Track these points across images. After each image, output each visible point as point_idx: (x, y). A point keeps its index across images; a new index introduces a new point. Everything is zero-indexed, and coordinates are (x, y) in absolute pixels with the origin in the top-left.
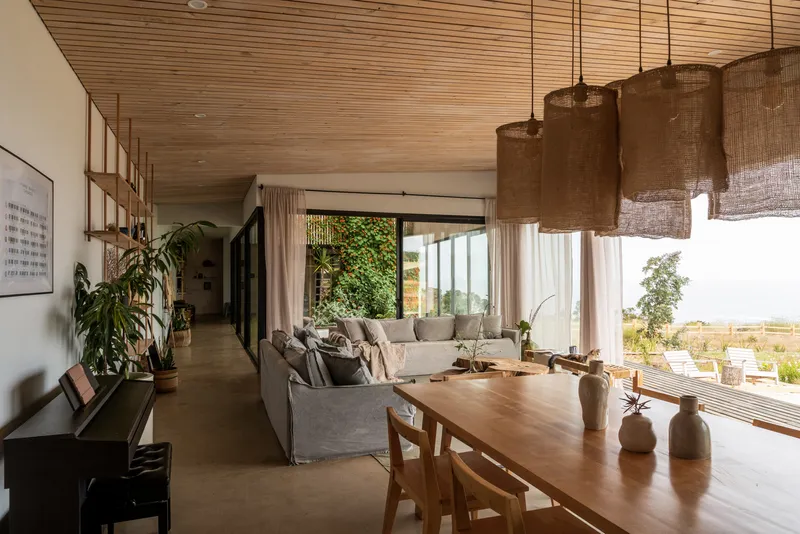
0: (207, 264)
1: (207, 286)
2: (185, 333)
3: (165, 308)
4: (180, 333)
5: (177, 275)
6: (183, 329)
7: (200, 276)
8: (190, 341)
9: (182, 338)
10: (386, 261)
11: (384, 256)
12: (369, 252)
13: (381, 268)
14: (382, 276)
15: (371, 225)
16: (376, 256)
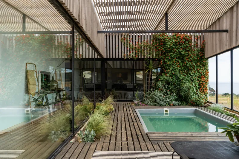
10: (188, 67)
11: (187, 64)
12: (178, 61)
13: (184, 71)
14: (185, 76)
15: (179, 46)
16: (181, 64)
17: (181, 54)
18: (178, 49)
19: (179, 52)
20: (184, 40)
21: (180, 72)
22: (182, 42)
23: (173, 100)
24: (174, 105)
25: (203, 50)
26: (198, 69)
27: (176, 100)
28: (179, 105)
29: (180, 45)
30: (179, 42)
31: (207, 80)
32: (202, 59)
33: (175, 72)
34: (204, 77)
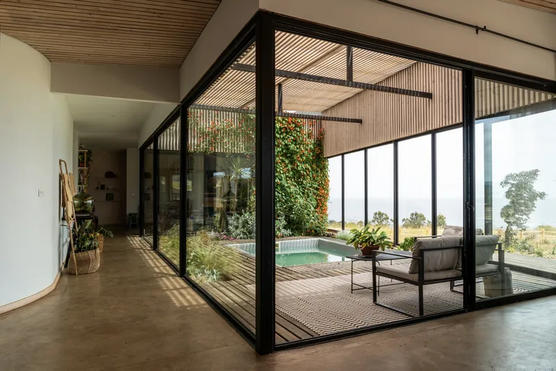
0: (109, 175)
1: (109, 197)
2: (91, 253)
3: (63, 219)
4: (85, 254)
5: (80, 184)
6: (89, 248)
7: (103, 187)
8: (99, 265)
9: (87, 261)
10: (299, 171)
11: (298, 166)
12: (283, 161)
13: (294, 178)
14: (296, 186)
15: (285, 134)
16: (290, 166)
17: (288, 149)
18: (283, 139)
19: (286, 145)
20: (294, 125)
21: (287, 180)
22: (290, 129)
23: (281, 228)
24: (283, 237)
25: (320, 143)
26: (314, 175)
27: (285, 227)
28: (290, 236)
29: (287, 133)
30: (285, 128)
31: (328, 194)
32: (319, 158)
33: (280, 180)
34: (323, 188)
